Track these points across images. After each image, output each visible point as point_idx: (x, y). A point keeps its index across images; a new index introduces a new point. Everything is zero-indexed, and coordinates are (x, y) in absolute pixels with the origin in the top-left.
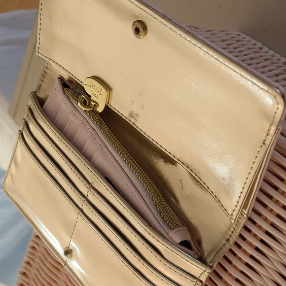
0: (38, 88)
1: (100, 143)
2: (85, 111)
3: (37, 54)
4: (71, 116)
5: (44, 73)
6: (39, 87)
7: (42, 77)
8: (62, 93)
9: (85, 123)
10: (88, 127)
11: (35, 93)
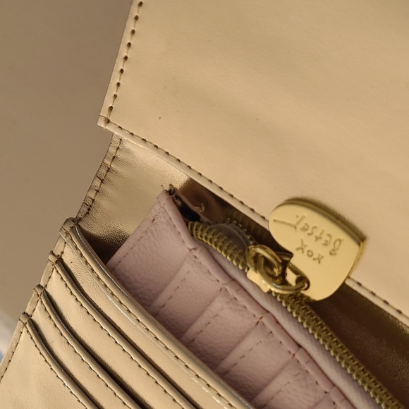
0: (85, 210)
1: (323, 386)
2: (270, 292)
3: (101, 124)
4: (219, 304)
5: (104, 171)
6: (89, 207)
7: (97, 183)
8: (184, 236)
9: (270, 326)
10: (279, 336)
11: (76, 221)
